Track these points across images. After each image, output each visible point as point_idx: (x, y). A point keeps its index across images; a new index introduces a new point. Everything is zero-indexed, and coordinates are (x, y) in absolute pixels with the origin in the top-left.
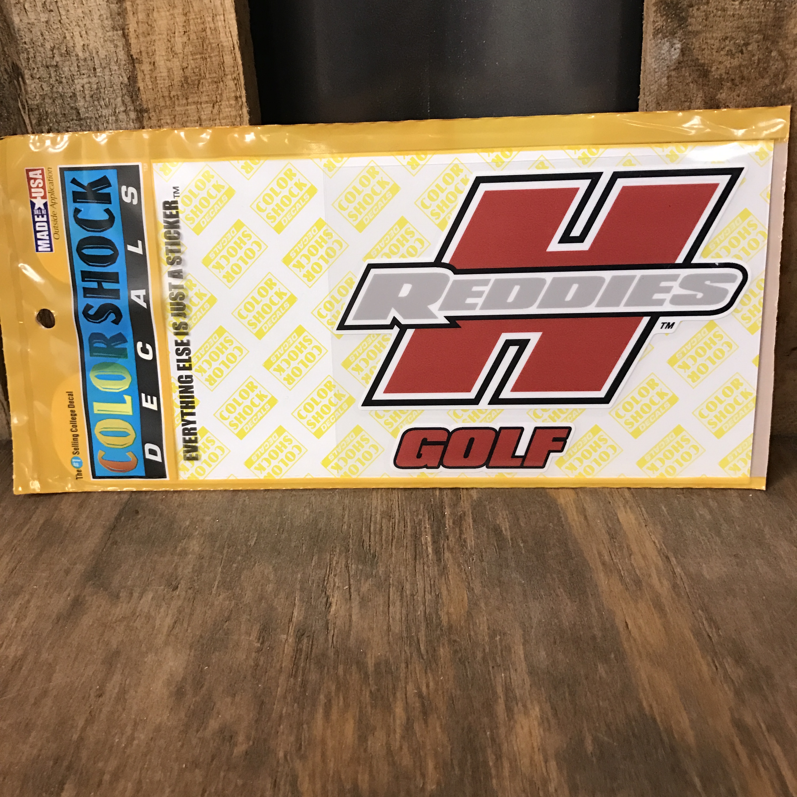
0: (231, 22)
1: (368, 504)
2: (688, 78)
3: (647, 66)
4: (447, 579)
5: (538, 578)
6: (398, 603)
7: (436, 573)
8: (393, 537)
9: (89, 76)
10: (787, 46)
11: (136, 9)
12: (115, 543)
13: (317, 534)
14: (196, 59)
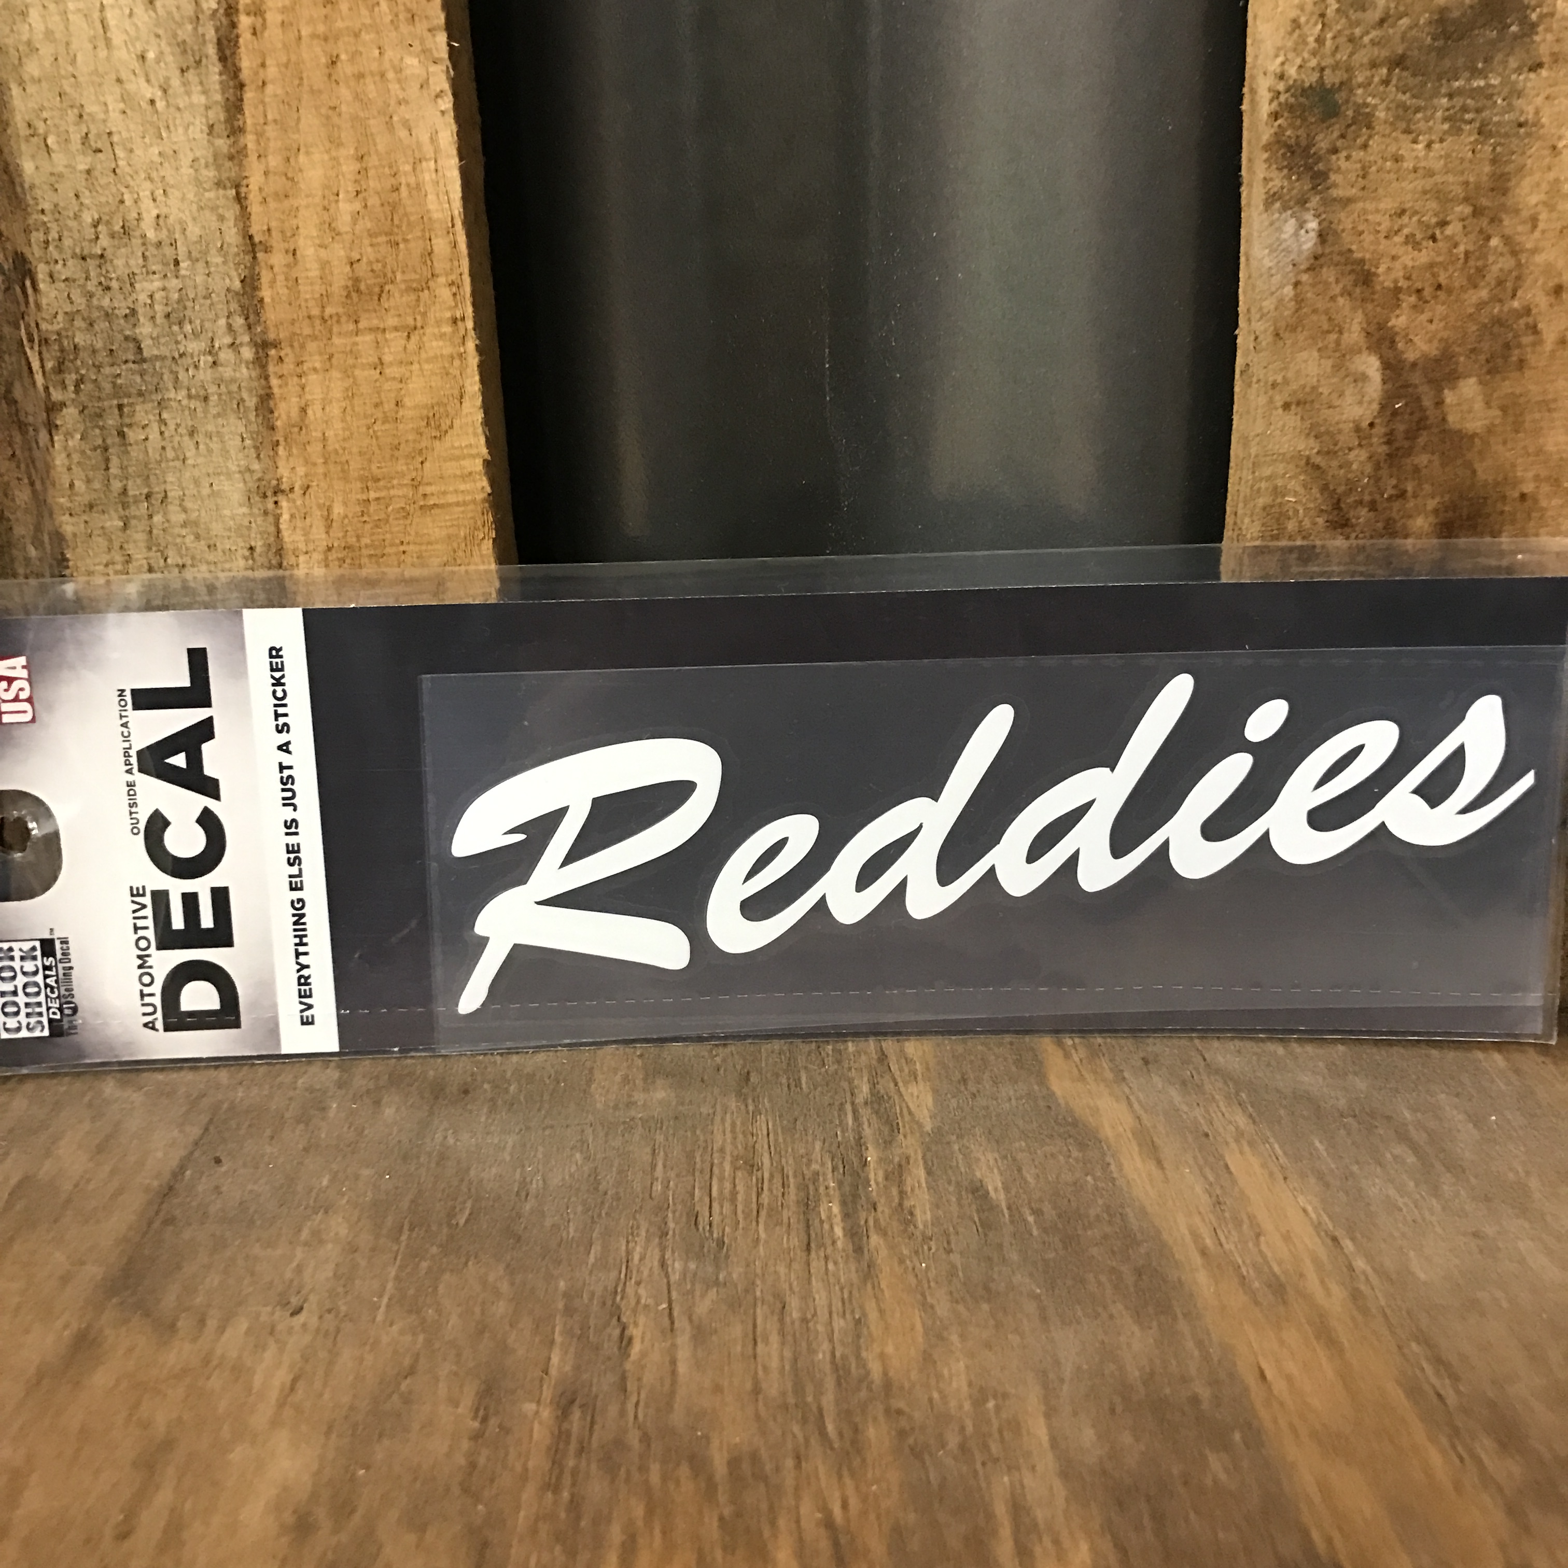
0: (448, 174)
1: (706, 1141)
2: (1334, 285)
3: (1254, 263)
4: (876, 1287)
5: (1069, 1282)
6: (774, 1338)
7: (854, 1276)
8: (759, 1206)
9: (165, 276)
10: (1520, 229)
11: (265, 149)
12: (169, 1221)
13: (599, 1200)
14: (378, 244)
